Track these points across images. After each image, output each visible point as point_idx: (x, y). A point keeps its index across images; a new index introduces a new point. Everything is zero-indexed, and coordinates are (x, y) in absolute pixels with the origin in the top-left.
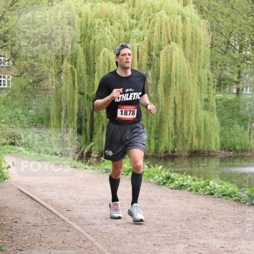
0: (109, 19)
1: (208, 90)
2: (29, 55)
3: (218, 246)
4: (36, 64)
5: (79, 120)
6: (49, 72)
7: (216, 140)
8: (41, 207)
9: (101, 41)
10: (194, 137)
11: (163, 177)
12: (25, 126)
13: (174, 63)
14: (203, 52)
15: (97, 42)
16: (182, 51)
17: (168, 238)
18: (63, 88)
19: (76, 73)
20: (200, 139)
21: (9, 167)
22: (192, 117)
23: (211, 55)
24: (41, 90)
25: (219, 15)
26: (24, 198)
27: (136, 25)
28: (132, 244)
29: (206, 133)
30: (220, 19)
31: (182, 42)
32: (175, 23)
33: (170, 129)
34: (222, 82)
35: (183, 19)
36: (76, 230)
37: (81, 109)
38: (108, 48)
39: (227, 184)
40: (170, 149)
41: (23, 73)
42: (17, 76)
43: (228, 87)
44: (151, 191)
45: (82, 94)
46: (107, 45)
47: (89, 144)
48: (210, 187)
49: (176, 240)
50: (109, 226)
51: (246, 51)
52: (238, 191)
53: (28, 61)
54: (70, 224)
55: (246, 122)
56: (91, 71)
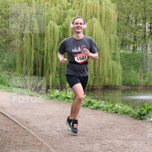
0: (54, 2)
1: (115, 48)
2: (3, 25)
3: (120, 145)
4: (8, 30)
5: (34, 66)
6: (16, 36)
7: (120, 79)
8: (10, 121)
9: (49, 16)
10: (106, 77)
11: (87, 102)
13: (94, 31)
14: (112, 24)
15: (46, 17)
16: (99, 23)
17: (89, 140)
18: (25, 46)
19: (33, 36)
20: (110, 78)
22: (105, 64)
23: (118, 26)
24: (11, 47)
25: (123, 1)
28: (67, 143)
29: (113, 75)
30: (123, 3)
31: (99, 18)
32: (95, 5)
33: (91, 72)
34: (124, 43)
35: (101, 2)
36: (32, 134)
37: (36, 59)
38: (53, 21)
39: (126, 107)
40: (91, 85)
43: (128, 45)
45: (36, 49)
46: (52, 19)
48: (116, 108)
49: (94, 141)
50: (52, 132)
51: (139, 23)
52: (133, 110)
53: (2, 28)
54: (28, 131)
55: (138, 68)
56: (42, 36)
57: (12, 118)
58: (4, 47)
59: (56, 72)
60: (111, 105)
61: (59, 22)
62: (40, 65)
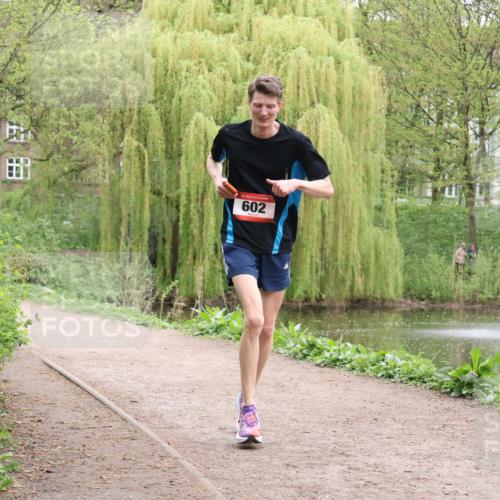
0: (207, 61)
2: (63, 123)
3: (401, 469)
4: (76, 138)
5: (152, 241)
6: (99, 153)
7: (396, 279)
8: (85, 395)
9: (192, 99)
10: (356, 273)
11: (303, 345)
12: (55, 249)
13: (321, 142)
15: (184, 101)
16: (336, 121)
17: (311, 454)
18: (124, 183)
19: (146, 156)
20: (367, 276)
21: (29, 323)
22: (353, 237)
23: (388, 129)
24: (84, 185)
25: (401, 58)
26: (53, 378)
27: (254, 73)
28: (248, 464)
29: (378, 267)
30: (403, 65)
31: (335, 104)
32: (323, 70)
33: (314, 259)
34: (408, 176)
35: (338, 62)
36: (147, 436)
37: (155, 220)
38: (203, 112)
39: (416, 360)
40: (314, 295)
41: (52, 154)
42: (41, 160)
43: (418, 184)
44: (281, 370)
45: (158, 193)
46: (202, 106)
47: (169, 283)
48: (387, 364)
49: (326, 458)
50: (206, 430)
51: (449, 122)
52: (437, 371)
53: (61, 132)
54: (137, 427)
55: (449, 248)
56: (173, 154)
57: (89, 388)
58: (67, 185)
59: (214, 258)
60: (373, 355)
61: (220, 118)
62: (169, 236)
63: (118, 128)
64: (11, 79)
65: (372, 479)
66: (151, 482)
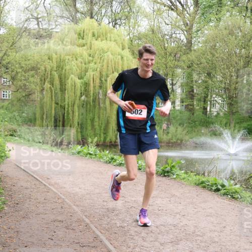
0: (75, 56)
2: (23, 78)
4: (27, 84)
5: (55, 121)
6: (36, 89)
8: (31, 177)
9: (70, 70)
11: (109, 158)
12: (20, 124)
15: (67, 71)
18: (45, 100)
19: (53, 90)
21: (10, 150)
24: (30, 101)
26: (19, 171)
27: (92, 61)
28: (89, 200)
32: (117, 61)
35: (122, 58)
36: (53, 191)
37: (56, 113)
38: (74, 75)
41: (19, 89)
42: (15, 92)
44: (101, 167)
45: (57, 104)
46: (73, 73)
48: (139, 165)
50: (74, 189)
53: (22, 82)
54: (49, 188)
55: (161, 124)
56: (63, 90)
57: (32, 174)
58: (24, 101)
59: (78, 127)
61: (80, 77)
62: (61, 119)
63: (43, 81)
64: (4, 62)
65: (133, 205)
66: (54, 207)
